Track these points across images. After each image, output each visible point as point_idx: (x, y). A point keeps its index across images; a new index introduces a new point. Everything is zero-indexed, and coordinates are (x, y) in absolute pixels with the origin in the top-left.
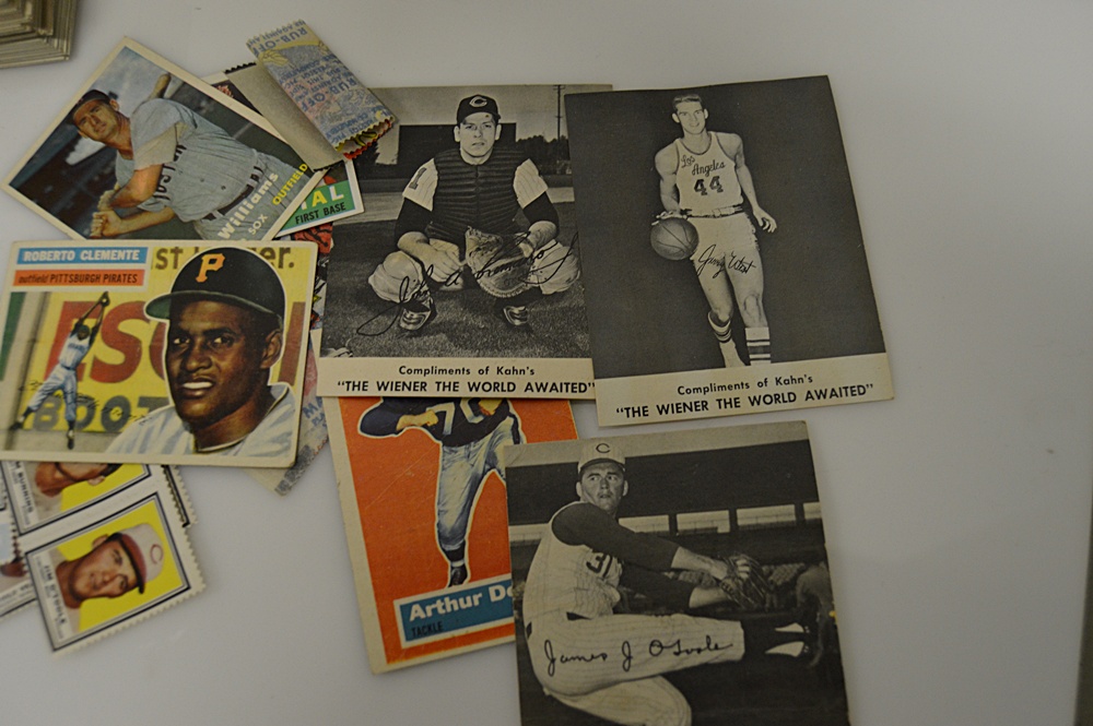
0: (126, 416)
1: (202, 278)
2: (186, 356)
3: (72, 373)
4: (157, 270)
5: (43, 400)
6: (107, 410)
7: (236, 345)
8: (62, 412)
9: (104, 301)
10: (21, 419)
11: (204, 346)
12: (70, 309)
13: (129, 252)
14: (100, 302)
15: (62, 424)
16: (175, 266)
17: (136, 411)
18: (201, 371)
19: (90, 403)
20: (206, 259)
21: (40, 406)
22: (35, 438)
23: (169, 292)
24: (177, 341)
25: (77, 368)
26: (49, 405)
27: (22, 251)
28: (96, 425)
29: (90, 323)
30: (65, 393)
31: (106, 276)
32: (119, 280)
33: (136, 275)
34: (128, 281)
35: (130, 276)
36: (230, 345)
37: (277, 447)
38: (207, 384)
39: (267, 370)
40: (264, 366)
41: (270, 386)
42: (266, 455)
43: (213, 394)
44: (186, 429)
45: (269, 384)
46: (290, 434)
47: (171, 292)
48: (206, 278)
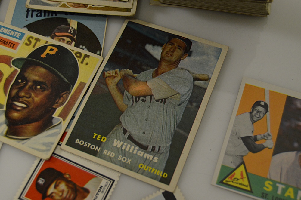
1: (43, 56)
2: (21, 89)
4: (25, 45)
7: (46, 92)
11: (31, 88)
13: (16, 33)
16: (34, 47)
18: (25, 99)
20: (49, 48)
23: (26, 57)
24: (20, 81)
32: (6, 44)
33: (15, 44)
34: (10, 46)
35: (12, 44)
36: (43, 91)
37: (44, 148)
38: (24, 106)
39: (55, 109)
40: (54, 107)
41: (53, 117)
42: (37, 150)
43: (25, 111)
44: (6, 123)
45: (53, 116)
46: (52, 144)
47: (27, 57)
48: (46, 56)
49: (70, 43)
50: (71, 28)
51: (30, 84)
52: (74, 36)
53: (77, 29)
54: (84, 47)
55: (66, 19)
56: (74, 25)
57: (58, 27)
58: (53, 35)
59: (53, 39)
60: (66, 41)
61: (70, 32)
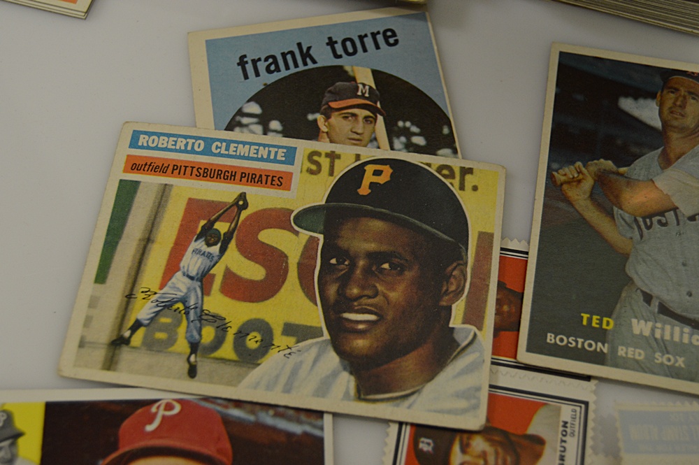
0: (267, 344)
1: (364, 190)
2: (345, 281)
3: (197, 284)
4: (308, 175)
5: (157, 313)
6: (241, 334)
8: (182, 330)
9: (241, 203)
10: (127, 334)
11: (367, 271)
12: (195, 207)
13: (273, 150)
14: (236, 203)
15: (182, 345)
16: (331, 173)
17: (280, 340)
18: (364, 301)
19: (221, 325)
20: (370, 169)
21: (152, 319)
22: (145, 358)
23: (323, 203)
24: (333, 261)
25: (204, 279)
26: (164, 320)
27: (136, 135)
28: (227, 350)
29: (222, 227)
30: (187, 308)
31: (243, 175)
32: (260, 181)
33: (282, 178)
34: (271, 184)
35: (274, 178)
36: (401, 273)
37: (462, 404)
38: (372, 317)
39: (449, 309)
40: (444, 303)
41: (453, 328)
42: (450, 412)
43: (380, 330)
44: (345, 369)
45: (451, 325)
46: (478, 389)
47: (326, 202)
48: (370, 191)
49: (371, 119)
50: (361, 86)
51: (361, 263)
52: (376, 103)
53: (376, 86)
54: (408, 124)
55: (341, 67)
56: (365, 78)
57: (329, 89)
58: (325, 109)
59: (328, 117)
60: (360, 119)
61: (363, 94)
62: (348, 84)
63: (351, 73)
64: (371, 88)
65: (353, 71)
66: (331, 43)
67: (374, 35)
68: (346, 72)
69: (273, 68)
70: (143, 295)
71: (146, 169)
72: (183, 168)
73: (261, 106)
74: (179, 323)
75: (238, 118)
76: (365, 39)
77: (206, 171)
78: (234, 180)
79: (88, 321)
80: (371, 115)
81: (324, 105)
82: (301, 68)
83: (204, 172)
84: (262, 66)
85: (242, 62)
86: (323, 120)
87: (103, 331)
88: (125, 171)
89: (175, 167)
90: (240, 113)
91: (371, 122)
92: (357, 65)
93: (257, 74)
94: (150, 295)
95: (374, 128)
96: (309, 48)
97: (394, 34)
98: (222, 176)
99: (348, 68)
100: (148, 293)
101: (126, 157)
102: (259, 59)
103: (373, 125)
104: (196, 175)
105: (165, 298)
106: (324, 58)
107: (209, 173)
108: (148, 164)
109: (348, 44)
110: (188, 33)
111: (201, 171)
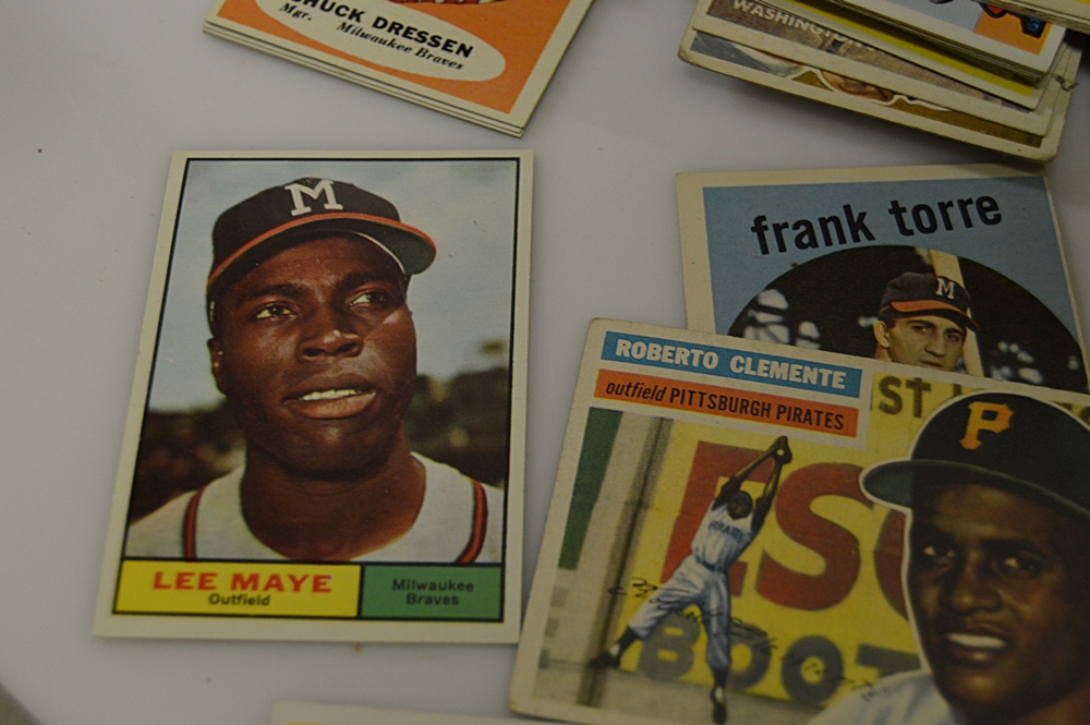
0: (834, 678)
1: (971, 441)
2: (950, 583)
3: (719, 578)
4: (882, 414)
5: (660, 621)
6: (794, 659)
7: (1050, 578)
8: (700, 647)
9: (780, 453)
10: (614, 650)
11: (984, 569)
12: (710, 458)
13: (826, 373)
14: (772, 453)
15: (701, 672)
16: (918, 413)
17: (854, 672)
18: (983, 616)
19: (761, 644)
20: (977, 409)
21: (653, 630)
22: (645, 691)
23: (908, 458)
24: (930, 551)
25: (730, 570)
26: (672, 631)
27: (611, 337)
28: (772, 684)
29: (754, 489)
30: (706, 615)
31: (782, 409)
32: (808, 419)
33: (841, 416)
34: (827, 426)
35: (830, 417)
36: (1036, 574)
38: (995, 643)
47: (913, 458)
48: (979, 443)
49: (956, 334)
50: (941, 282)
52: (965, 311)
54: (1014, 348)
55: (912, 249)
56: (948, 268)
57: (892, 281)
58: (885, 312)
59: (889, 325)
60: (940, 332)
61: (946, 294)
62: (922, 276)
63: (927, 261)
64: (957, 285)
65: (929, 256)
66: (897, 210)
67: (963, 204)
68: (919, 258)
69: (806, 240)
70: (636, 591)
71: (630, 393)
72: (687, 395)
73: (788, 298)
74: (694, 638)
75: (751, 313)
76: (949, 210)
77: (723, 399)
78: (768, 416)
79: (552, 627)
80: (957, 328)
81: (885, 305)
82: (850, 244)
83: (721, 402)
84: (789, 236)
85: (759, 227)
86: (882, 329)
87: (577, 643)
88: (598, 394)
89: (676, 392)
90: (755, 305)
91: (957, 340)
92: (937, 249)
93: (782, 248)
94: (646, 591)
95: (961, 349)
96: (862, 215)
97: (994, 206)
98: (749, 409)
99: (922, 252)
100: (644, 588)
101: (597, 373)
102: (786, 225)
103: (960, 343)
104: (709, 406)
105: (671, 596)
106: (885, 232)
107: (728, 404)
108: (633, 385)
109: (923, 214)
110: (677, 174)
111: (717, 401)
